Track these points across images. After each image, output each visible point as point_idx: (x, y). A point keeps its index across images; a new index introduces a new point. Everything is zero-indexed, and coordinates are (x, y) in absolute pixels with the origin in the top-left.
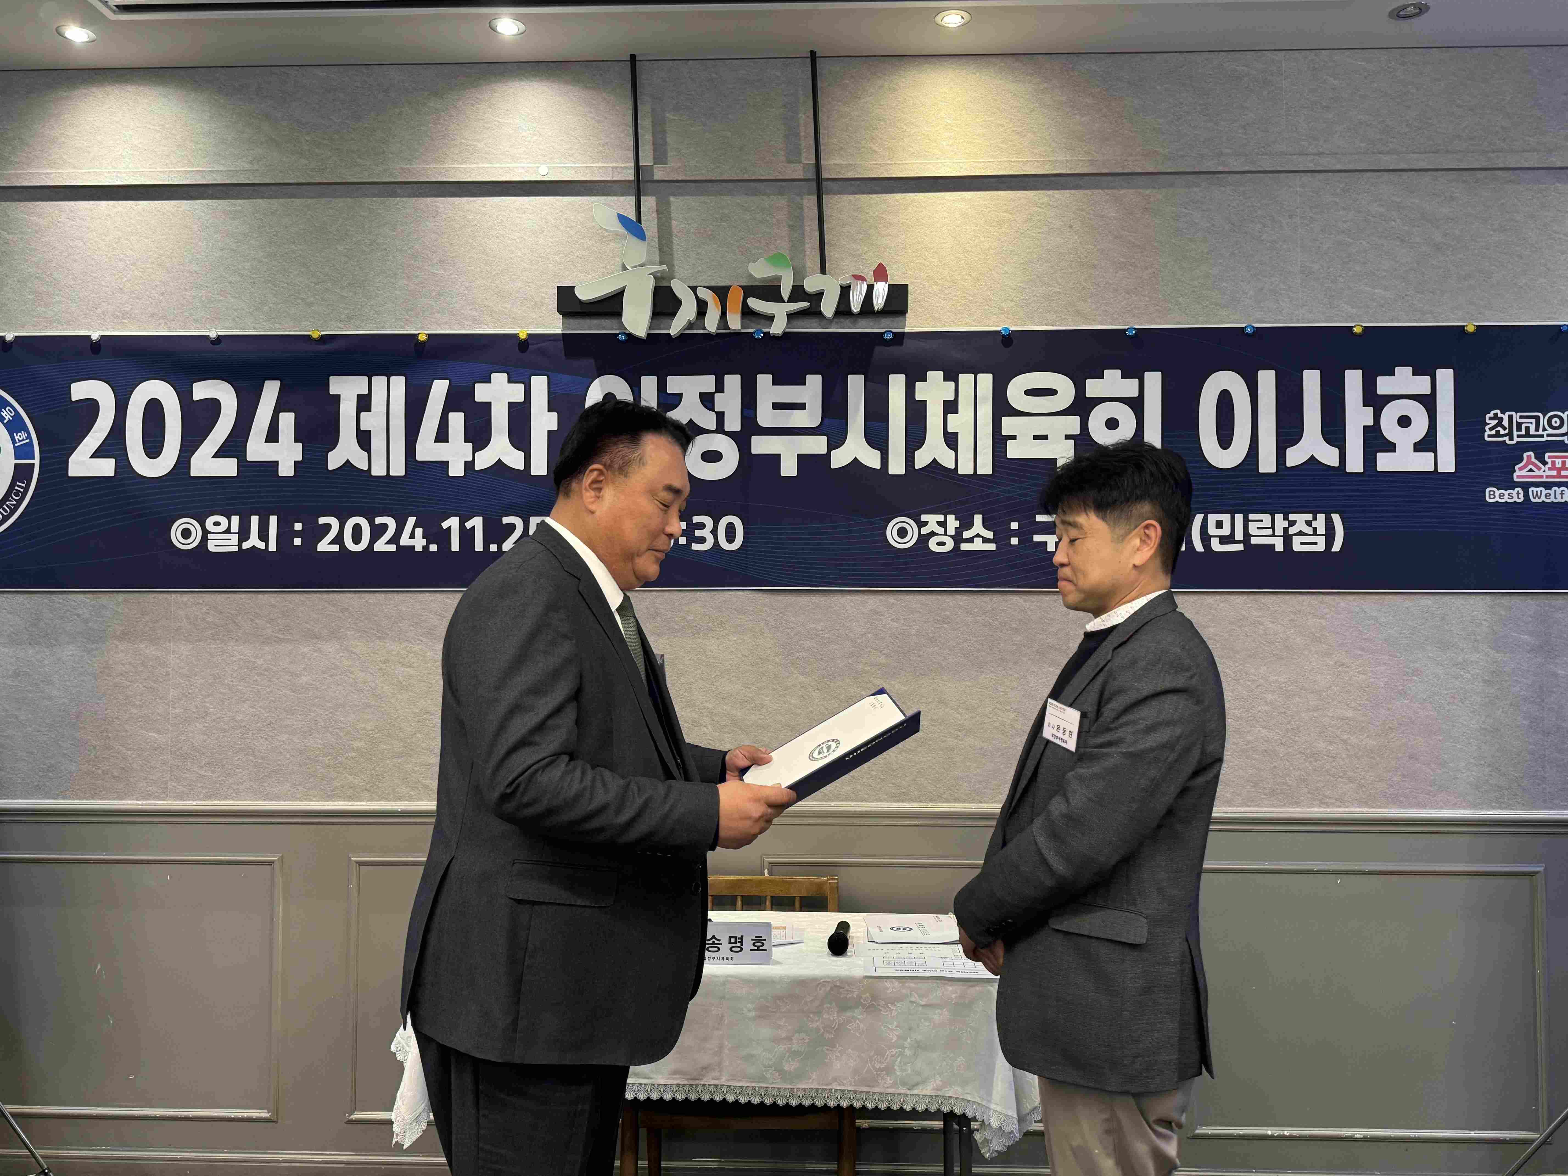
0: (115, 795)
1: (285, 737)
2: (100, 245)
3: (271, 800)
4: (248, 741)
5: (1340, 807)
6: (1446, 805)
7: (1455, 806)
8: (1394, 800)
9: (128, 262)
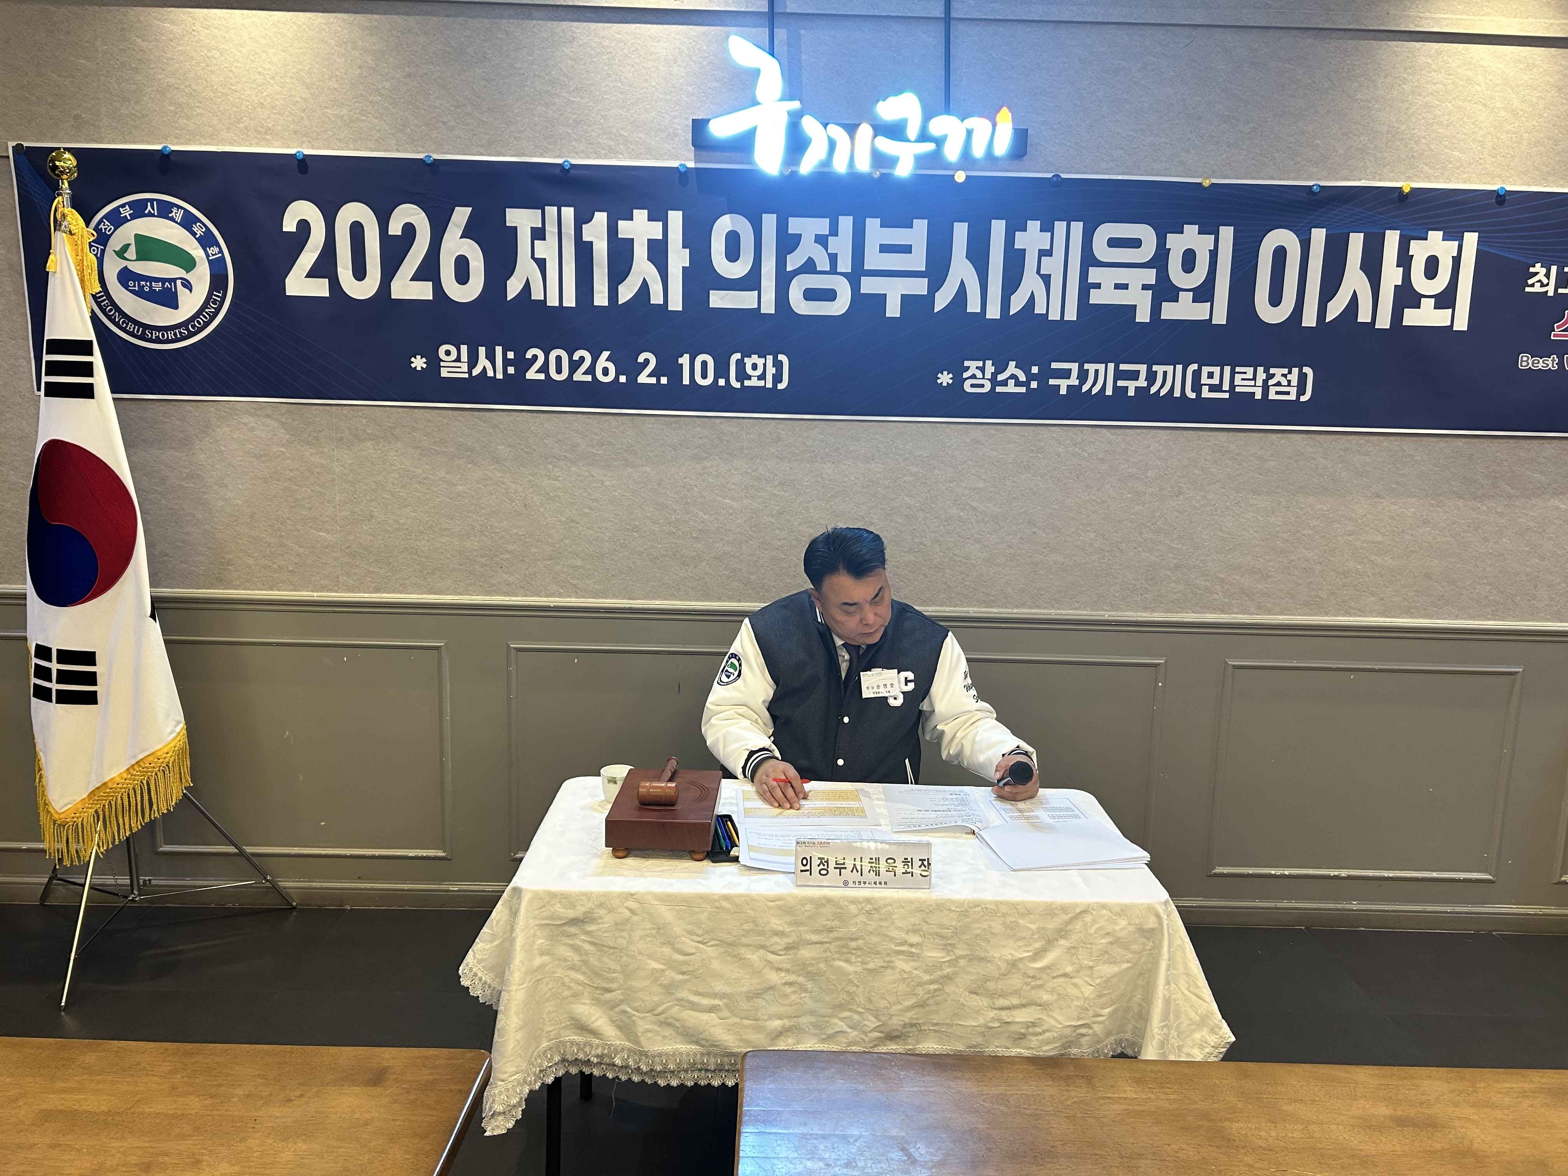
0: (292, 587)
1: (444, 540)
2: (236, 57)
3: (435, 594)
4: (412, 541)
5: (1360, 616)
6: (1450, 616)
7: (1457, 617)
8: (1407, 612)
9: (267, 76)
